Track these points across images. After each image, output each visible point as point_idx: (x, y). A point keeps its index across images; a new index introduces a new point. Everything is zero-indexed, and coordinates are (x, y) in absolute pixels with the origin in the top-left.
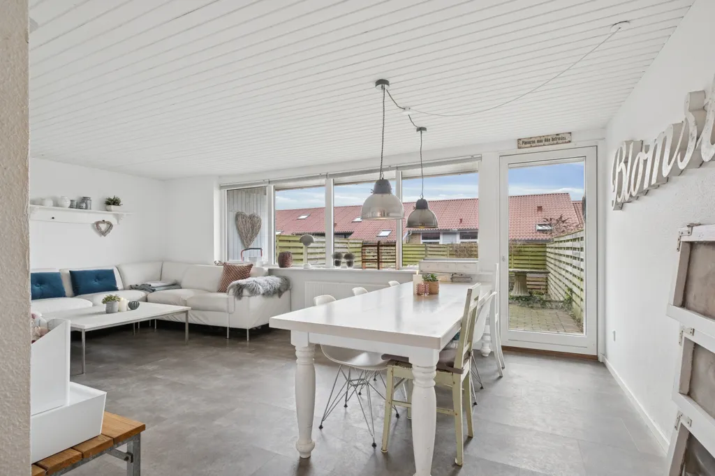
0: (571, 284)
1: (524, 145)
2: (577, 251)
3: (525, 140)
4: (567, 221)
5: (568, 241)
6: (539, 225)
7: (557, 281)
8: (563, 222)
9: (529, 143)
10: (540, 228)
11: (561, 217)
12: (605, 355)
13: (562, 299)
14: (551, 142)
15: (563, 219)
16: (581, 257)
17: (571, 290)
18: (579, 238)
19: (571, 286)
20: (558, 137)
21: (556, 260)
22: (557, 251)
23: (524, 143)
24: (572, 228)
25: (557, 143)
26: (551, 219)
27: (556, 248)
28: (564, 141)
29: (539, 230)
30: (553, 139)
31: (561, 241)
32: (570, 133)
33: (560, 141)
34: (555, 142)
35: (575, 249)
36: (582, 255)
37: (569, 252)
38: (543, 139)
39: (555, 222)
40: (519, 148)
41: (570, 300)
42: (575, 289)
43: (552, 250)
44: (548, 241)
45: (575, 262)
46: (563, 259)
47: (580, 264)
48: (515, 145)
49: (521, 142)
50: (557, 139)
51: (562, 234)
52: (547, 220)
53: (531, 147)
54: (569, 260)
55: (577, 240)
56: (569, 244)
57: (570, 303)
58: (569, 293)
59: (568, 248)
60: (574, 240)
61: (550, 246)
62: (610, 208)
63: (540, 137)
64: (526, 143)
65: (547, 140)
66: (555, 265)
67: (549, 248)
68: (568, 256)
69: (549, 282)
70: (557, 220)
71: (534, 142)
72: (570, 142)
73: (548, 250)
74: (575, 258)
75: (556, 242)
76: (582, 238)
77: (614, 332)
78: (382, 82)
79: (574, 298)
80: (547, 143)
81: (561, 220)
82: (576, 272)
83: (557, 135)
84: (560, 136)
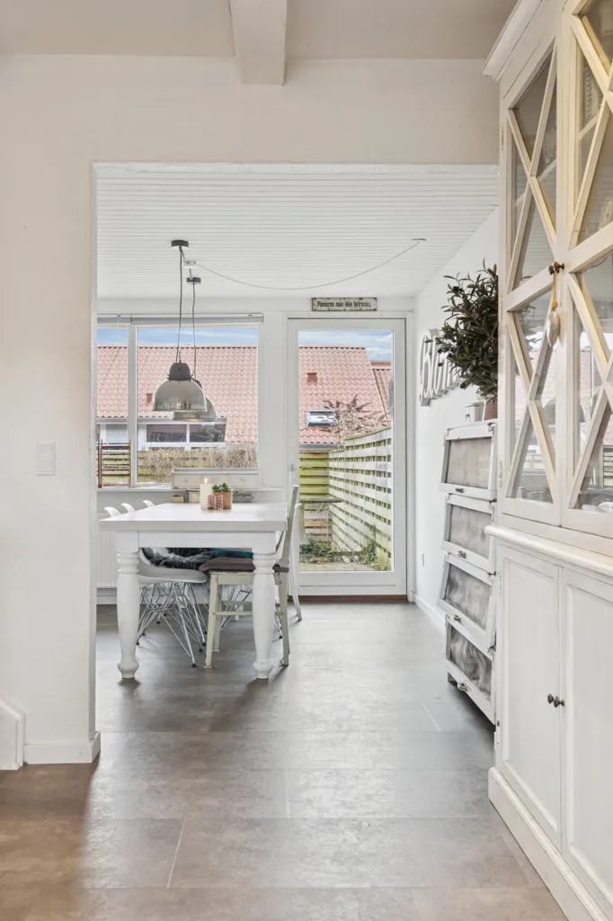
0: (374, 519)
1: (320, 308)
2: (382, 463)
3: (322, 301)
4: (364, 409)
5: (368, 445)
6: (312, 413)
7: (350, 520)
8: (358, 409)
9: (326, 305)
10: (315, 419)
11: (354, 401)
12: (415, 592)
13: (359, 549)
14: (353, 307)
15: (359, 404)
16: (388, 471)
17: (373, 528)
18: (385, 441)
19: (372, 520)
20: (361, 301)
21: (348, 481)
22: (350, 465)
23: (320, 304)
24: (373, 421)
25: (361, 310)
26: (338, 404)
27: (348, 459)
28: (368, 308)
29: (312, 425)
30: (356, 304)
31: (357, 447)
32: (375, 299)
33: (365, 308)
34: (358, 308)
35: (379, 458)
36: (390, 467)
37: (371, 465)
38: (344, 302)
39: (345, 408)
40: (314, 310)
41: (373, 546)
42: (380, 525)
43: (341, 465)
44: (332, 446)
45: (379, 481)
46: (361, 478)
47: (386, 482)
48: (309, 307)
49: (316, 303)
50: (360, 304)
51: (356, 434)
52: (331, 405)
53: (329, 310)
54: (370, 479)
55: (382, 444)
56: (371, 451)
57: (373, 550)
58: (370, 534)
59: (368, 458)
60: (379, 443)
61: (336, 455)
62: (419, 403)
63: (340, 299)
64: (322, 305)
65: (348, 304)
66: (347, 492)
67: (335, 459)
68: (368, 472)
69: (334, 528)
70: (348, 405)
71: (332, 304)
72: (375, 310)
73: (332, 464)
74: (379, 473)
75: (348, 447)
76: (389, 440)
77: (423, 556)
78: (180, 243)
79: (378, 541)
80: (348, 308)
81: (354, 406)
82: (381, 496)
83: (360, 299)
84: (364, 301)
